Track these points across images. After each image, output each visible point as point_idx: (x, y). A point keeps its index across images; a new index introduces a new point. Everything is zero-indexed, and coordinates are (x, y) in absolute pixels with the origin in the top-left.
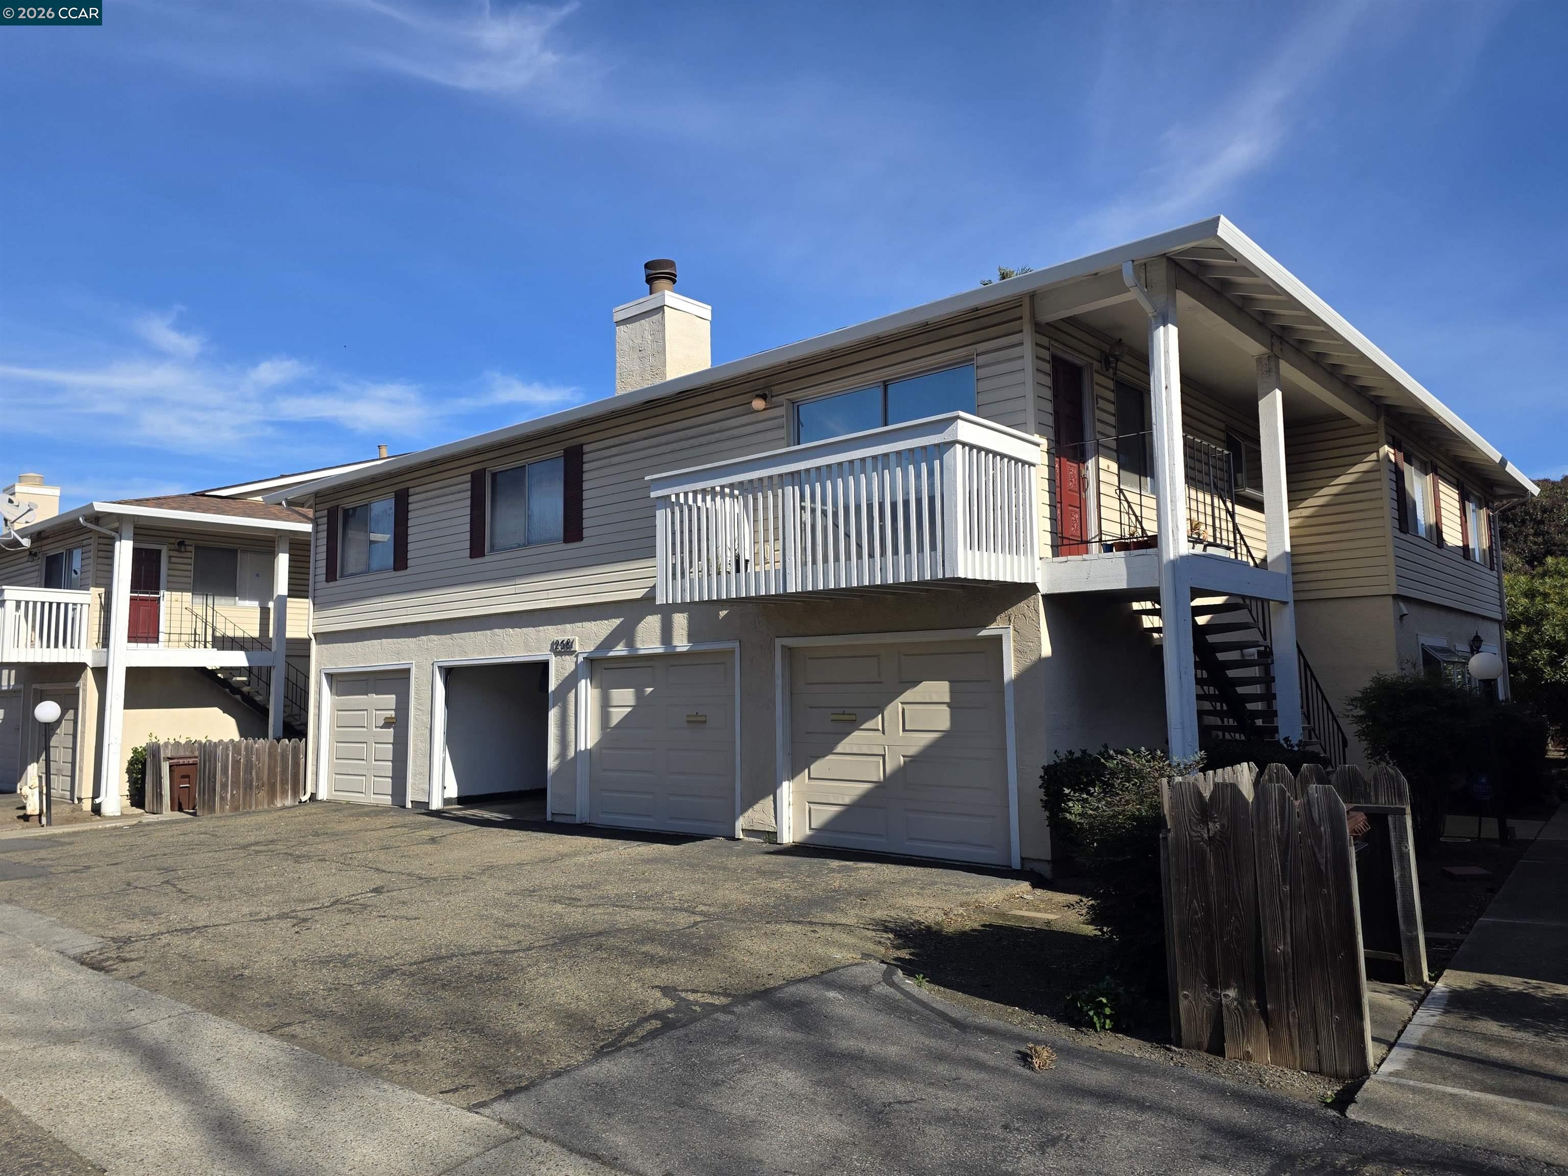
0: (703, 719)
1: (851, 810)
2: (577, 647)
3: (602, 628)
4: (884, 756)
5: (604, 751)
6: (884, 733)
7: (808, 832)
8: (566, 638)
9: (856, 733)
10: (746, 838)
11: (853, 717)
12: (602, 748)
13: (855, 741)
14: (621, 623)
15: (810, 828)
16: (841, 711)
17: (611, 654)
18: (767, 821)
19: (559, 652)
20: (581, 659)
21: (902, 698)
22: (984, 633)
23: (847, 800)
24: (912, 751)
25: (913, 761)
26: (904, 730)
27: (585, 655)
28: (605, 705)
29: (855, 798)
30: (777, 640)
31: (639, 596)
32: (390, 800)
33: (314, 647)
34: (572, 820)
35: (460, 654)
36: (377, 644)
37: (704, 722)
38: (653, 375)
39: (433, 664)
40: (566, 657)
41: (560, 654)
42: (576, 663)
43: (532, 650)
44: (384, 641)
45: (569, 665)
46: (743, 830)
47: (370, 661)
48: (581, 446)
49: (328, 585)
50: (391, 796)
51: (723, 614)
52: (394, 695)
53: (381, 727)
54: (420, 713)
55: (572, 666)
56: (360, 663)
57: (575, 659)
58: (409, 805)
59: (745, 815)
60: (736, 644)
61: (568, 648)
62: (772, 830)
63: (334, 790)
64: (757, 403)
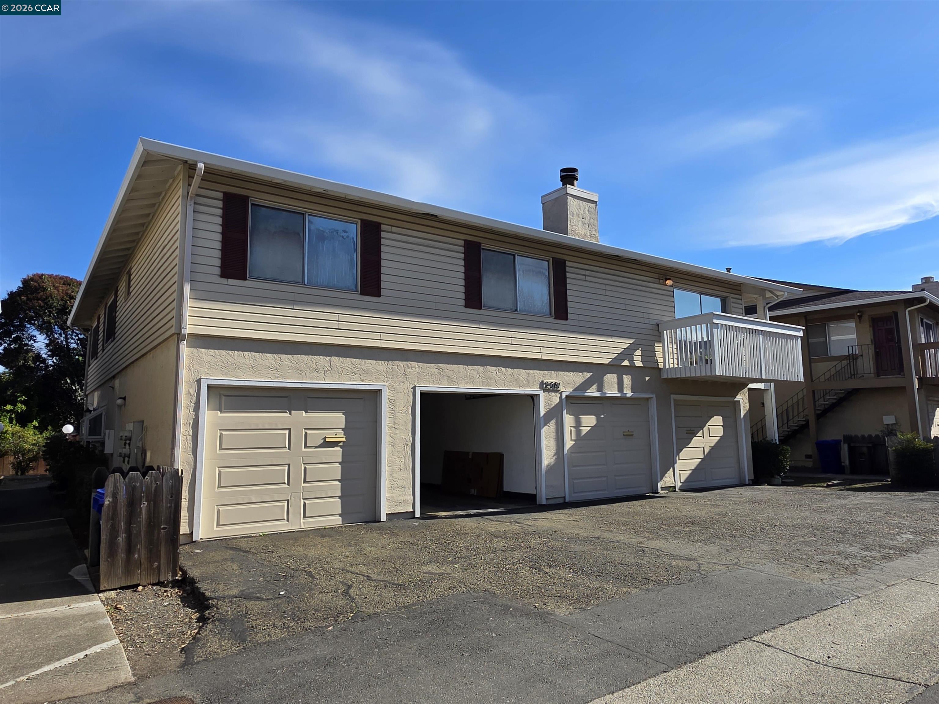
0: (631, 433)
1: (694, 472)
2: (561, 388)
3: (578, 378)
4: (704, 447)
5: (573, 455)
6: (703, 438)
8: (554, 381)
9: (695, 438)
10: (662, 492)
11: (693, 431)
12: (571, 453)
13: (695, 441)
14: (591, 376)
15: (680, 482)
16: (690, 428)
18: (671, 481)
19: (549, 389)
20: (564, 396)
21: (708, 423)
23: (693, 468)
24: (714, 445)
25: (713, 449)
26: (710, 436)
27: (567, 394)
28: (578, 424)
29: (696, 466)
30: (672, 396)
31: (606, 362)
32: (337, 521)
33: (185, 350)
34: (561, 501)
35: (449, 383)
36: (322, 360)
37: (632, 435)
38: (591, 236)
39: (414, 388)
40: (553, 393)
41: (549, 391)
42: (561, 397)
43: (524, 386)
44: (334, 359)
45: (555, 399)
46: (661, 488)
47: (310, 378)
48: (564, 261)
49: (224, 281)
50: (340, 515)
51: (647, 378)
52: (341, 415)
53: (316, 447)
54: (397, 431)
55: (558, 400)
56: (289, 378)
57: (559, 395)
58: (383, 518)
59: (662, 480)
60: (654, 396)
61: (554, 388)
62: (673, 485)
63: (218, 525)
64: (669, 282)
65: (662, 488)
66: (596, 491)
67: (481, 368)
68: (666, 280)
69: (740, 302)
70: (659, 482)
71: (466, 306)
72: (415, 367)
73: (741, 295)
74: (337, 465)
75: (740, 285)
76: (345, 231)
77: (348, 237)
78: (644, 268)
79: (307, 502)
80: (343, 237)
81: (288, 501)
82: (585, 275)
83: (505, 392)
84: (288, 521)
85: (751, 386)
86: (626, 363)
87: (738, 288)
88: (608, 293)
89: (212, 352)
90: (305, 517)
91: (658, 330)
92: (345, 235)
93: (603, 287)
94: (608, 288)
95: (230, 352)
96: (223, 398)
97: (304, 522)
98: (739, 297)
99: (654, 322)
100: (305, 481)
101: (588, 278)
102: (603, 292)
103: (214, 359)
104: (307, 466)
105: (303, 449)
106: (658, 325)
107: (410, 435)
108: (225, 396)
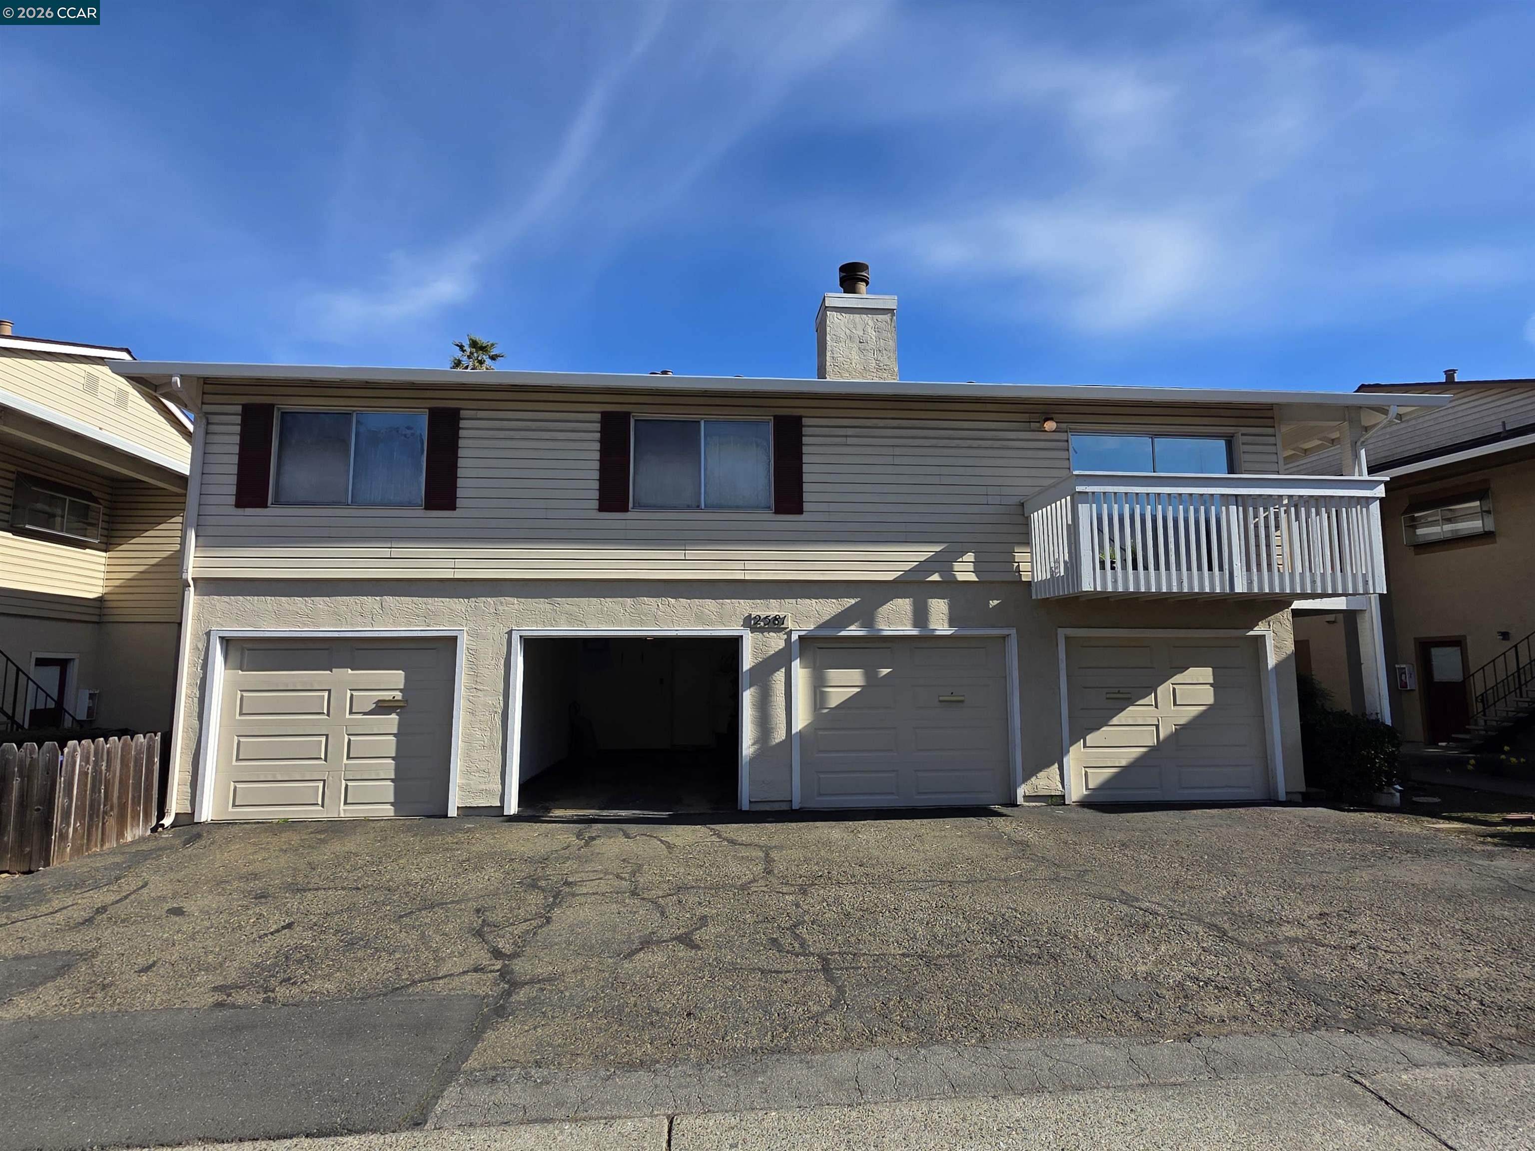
0: (961, 698)
1: (1126, 770)
2: (789, 624)
3: (830, 608)
4: (1157, 726)
5: (820, 733)
6: (1156, 707)
7: (1085, 793)
8: (773, 613)
9: (1131, 708)
10: (1027, 804)
11: (1129, 696)
12: (815, 729)
13: (1131, 713)
14: (856, 603)
15: (1087, 788)
16: (1116, 690)
17: (843, 633)
18: (1053, 786)
19: (760, 627)
20: (795, 637)
21: (1173, 680)
22: (1251, 633)
23: (1124, 763)
24: (1183, 721)
25: (1182, 729)
26: (1175, 704)
27: (803, 633)
28: (820, 684)
29: (1132, 760)
30: (1060, 630)
31: (891, 577)
32: (388, 811)
33: (192, 598)
34: (784, 807)
35: (570, 623)
36: (370, 602)
37: (962, 701)
38: (879, 369)
39: (510, 633)
40: (772, 634)
41: (762, 630)
42: (788, 641)
43: (712, 623)
44: (388, 599)
45: (776, 642)
46: (1025, 797)
47: (352, 625)
48: (799, 418)
49: (240, 511)
50: (392, 804)
51: (993, 603)
52: (401, 672)
53: (365, 714)
54: (480, 694)
55: (782, 644)
56: (324, 626)
57: (785, 636)
58: (452, 812)
59: (1029, 782)
60: (1013, 632)
61: (775, 624)
62: (1060, 793)
63: (234, 805)
64: (1050, 425)
65: (1027, 798)
66: (871, 794)
67: (629, 601)
68: (1046, 420)
69: (1271, 440)
70: (1019, 786)
71: (601, 509)
72: (511, 605)
73: (1274, 427)
74: (392, 738)
75: (1270, 407)
76: (409, 428)
77: (413, 434)
78: (989, 407)
79: (350, 783)
80: (405, 436)
81: (324, 781)
82: (846, 436)
83: (674, 633)
84: (323, 806)
85: (1297, 605)
86: (936, 577)
87: (1269, 414)
88: (897, 461)
89: (226, 599)
90: (346, 803)
91: (1024, 515)
92: (409, 432)
93: (890, 451)
94: (898, 451)
95: (248, 598)
96: (247, 652)
97: (344, 810)
98: (1270, 431)
99: (1014, 500)
100: (348, 758)
101: (850, 441)
102: (889, 460)
103: (228, 606)
104: (352, 738)
105: (347, 716)
106: (1022, 504)
107: (501, 698)
108: (248, 650)
